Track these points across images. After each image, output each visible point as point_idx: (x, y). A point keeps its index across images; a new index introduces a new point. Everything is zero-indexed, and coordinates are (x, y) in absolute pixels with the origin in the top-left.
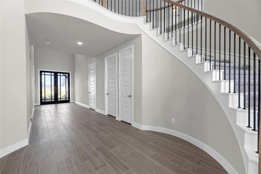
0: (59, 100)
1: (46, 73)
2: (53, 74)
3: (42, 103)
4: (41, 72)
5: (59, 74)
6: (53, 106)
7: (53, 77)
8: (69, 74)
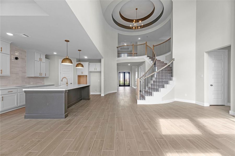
0: (126, 85)
1: (121, 73)
2: (123, 73)
3: (120, 86)
4: (119, 72)
5: (125, 73)
6: (123, 87)
7: (123, 74)
8: (129, 72)
